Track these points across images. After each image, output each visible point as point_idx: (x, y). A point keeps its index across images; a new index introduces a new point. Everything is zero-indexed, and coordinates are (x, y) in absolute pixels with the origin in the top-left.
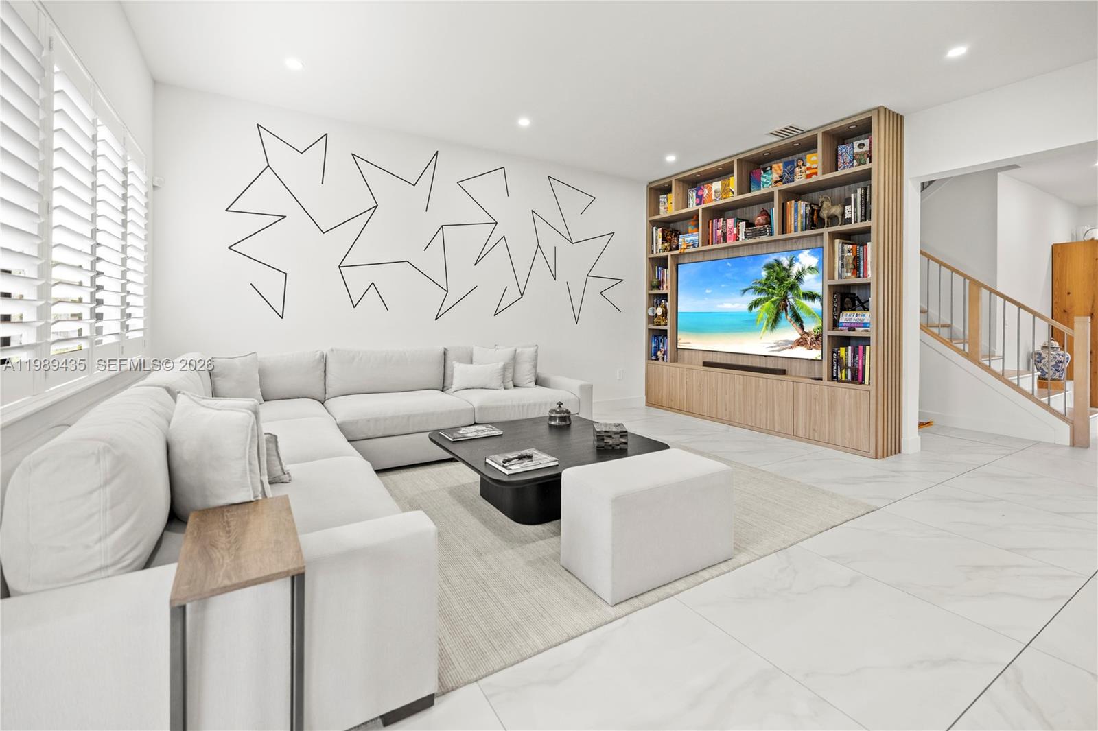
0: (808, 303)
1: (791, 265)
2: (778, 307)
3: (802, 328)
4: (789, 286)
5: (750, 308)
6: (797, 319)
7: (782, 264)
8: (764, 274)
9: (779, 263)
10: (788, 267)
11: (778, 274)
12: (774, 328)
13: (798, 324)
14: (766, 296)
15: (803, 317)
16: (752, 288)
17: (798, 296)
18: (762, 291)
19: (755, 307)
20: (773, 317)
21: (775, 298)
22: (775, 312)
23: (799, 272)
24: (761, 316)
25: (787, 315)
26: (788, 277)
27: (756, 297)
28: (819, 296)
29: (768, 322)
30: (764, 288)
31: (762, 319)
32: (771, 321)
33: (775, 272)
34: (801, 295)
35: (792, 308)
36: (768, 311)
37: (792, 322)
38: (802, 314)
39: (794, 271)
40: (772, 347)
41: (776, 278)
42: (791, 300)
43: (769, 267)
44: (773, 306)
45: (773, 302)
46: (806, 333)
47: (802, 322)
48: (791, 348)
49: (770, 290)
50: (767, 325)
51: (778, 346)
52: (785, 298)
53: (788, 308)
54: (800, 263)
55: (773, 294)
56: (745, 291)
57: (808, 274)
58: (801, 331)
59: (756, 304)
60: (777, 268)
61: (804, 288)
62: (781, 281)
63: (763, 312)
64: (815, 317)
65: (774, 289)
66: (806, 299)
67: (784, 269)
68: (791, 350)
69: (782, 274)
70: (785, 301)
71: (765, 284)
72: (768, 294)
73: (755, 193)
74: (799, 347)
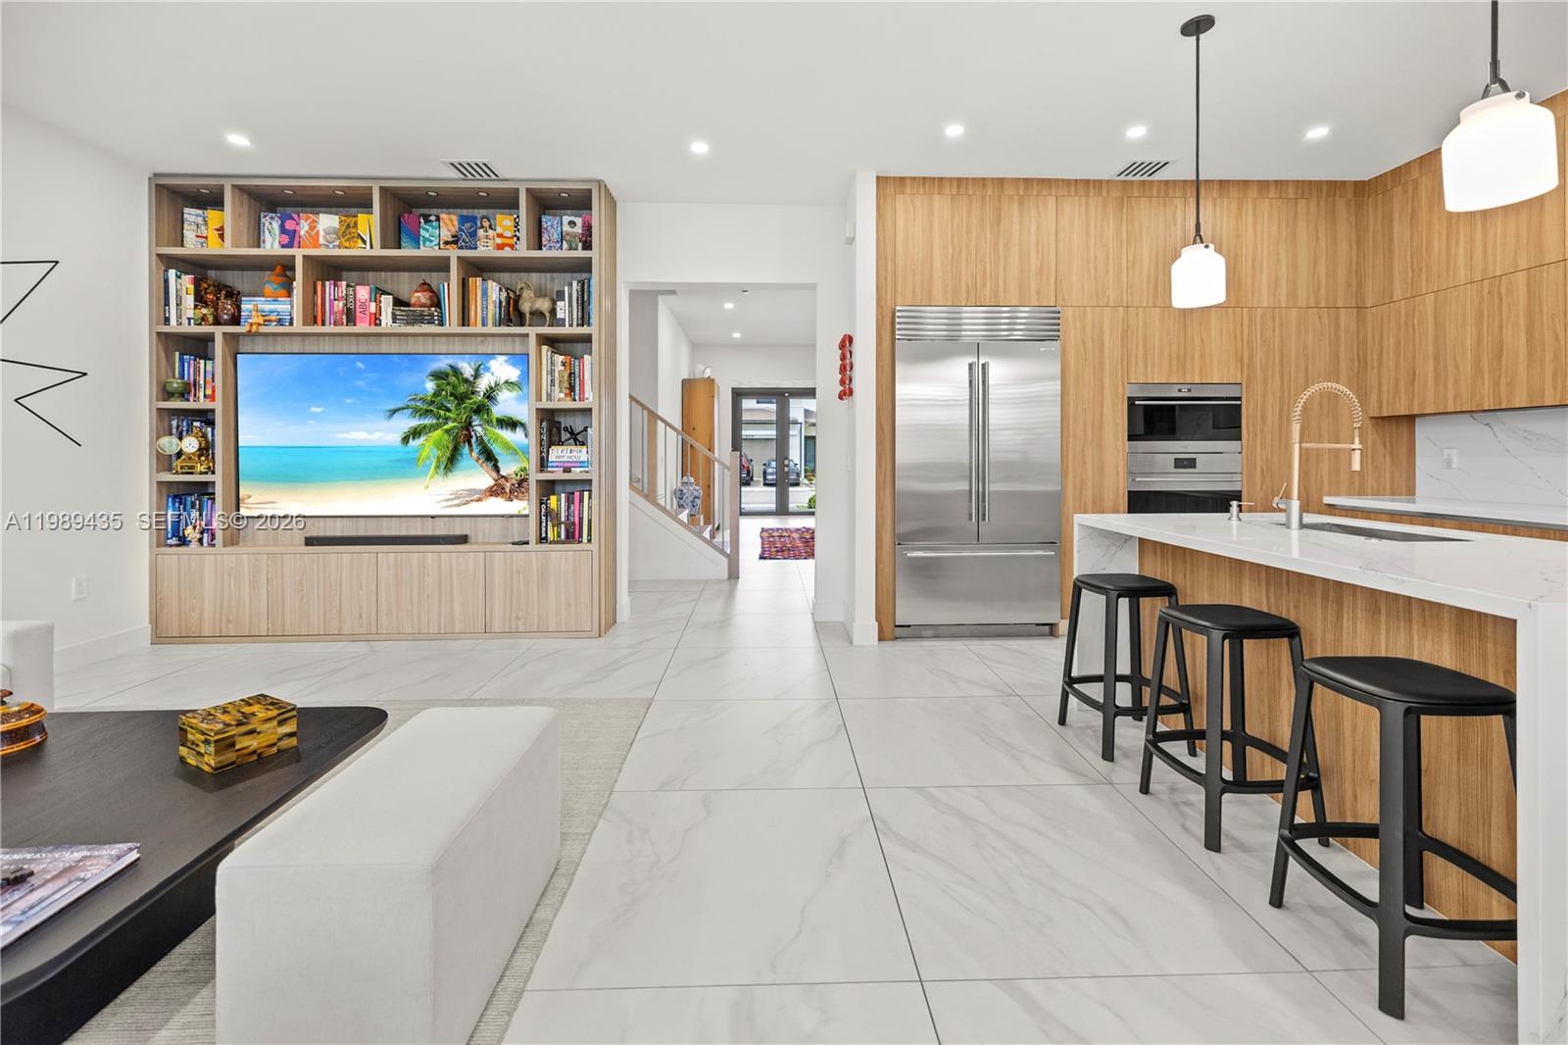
0: (506, 434)
1: (477, 375)
2: (456, 438)
3: (497, 469)
4: (475, 407)
5: (405, 440)
6: (489, 456)
7: (461, 374)
8: (430, 386)
9: (456, 371)
10: (472, 379)
11: (454, 387)
12: (450, 471)
13: (490, 465)
14: (435, 421)
15: (499, 454)
16: (407, 407)
17: (489, 422)
18: (427, 412)
19: (414, 438)
20: (448, 455)
21: (451, 424)
22: (451, 446)
23: (491, 388)
24: (424, 454)
25: (471, 450)
26: (473, 393)
27: (415, 422)
28: (523, 425)
29: (439, 461)
30: (430, 407)
31: (428, 457)
32: (444, 460)
33: (449, 384)
34: (494, 421)
35: (480, 440)
36: (438, 445)
37: (481, 461)
38: (496, 449)
39: (483, 384)
40: (447, 500)
41: (452, 394)
42: (478, 429)
43: (438, 376)
44: (446, 437)
45: (447, 431)
46: (503, 477)
47: (496, 460)
48: (479, 500)
49: (442, 413)
50: (438, 467)
51: (458, 498)
52: (468, 426)
53: (473, 440)
54: (492, 374)
55: (447, 419)
56: (394, 412)
57: (505, 391)
58: (494, 475)
59: (416, 433)
60: (453, 379)
61: (498, 411)
62: (461, 399)
63: (429, 446)
64: (516, 453)
65: (448, 410)
66: (502, 427)
67: (466, 381)
68: (479, 503)
69: (462, 389)
70: (468, 430)
71: (432, 402)
72: (438, 419)
73: (407, 251)
74: (492, 498)
